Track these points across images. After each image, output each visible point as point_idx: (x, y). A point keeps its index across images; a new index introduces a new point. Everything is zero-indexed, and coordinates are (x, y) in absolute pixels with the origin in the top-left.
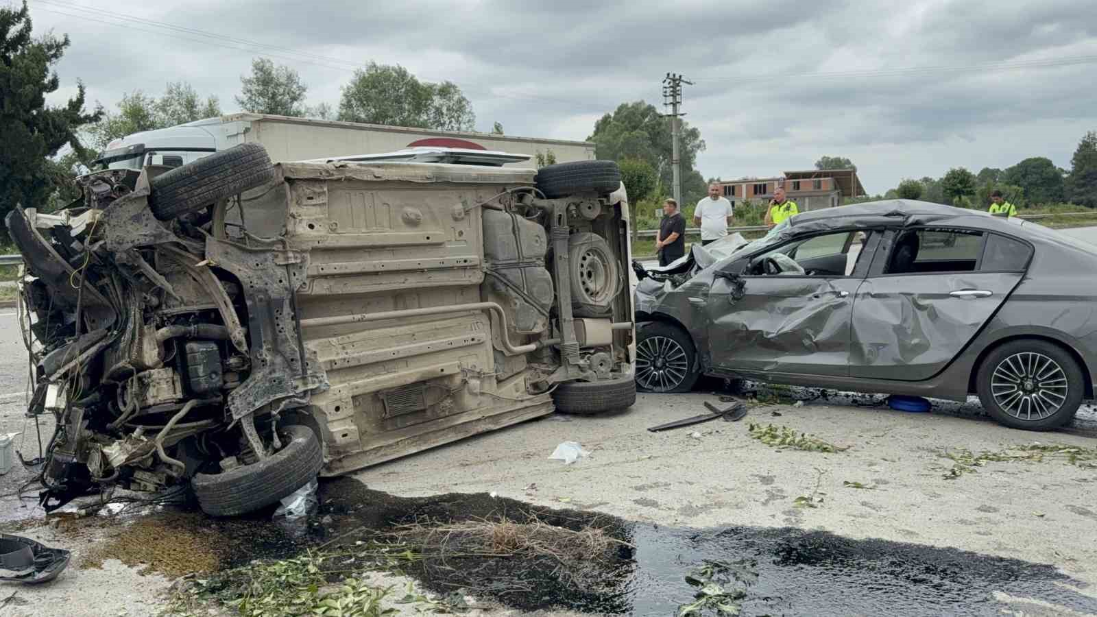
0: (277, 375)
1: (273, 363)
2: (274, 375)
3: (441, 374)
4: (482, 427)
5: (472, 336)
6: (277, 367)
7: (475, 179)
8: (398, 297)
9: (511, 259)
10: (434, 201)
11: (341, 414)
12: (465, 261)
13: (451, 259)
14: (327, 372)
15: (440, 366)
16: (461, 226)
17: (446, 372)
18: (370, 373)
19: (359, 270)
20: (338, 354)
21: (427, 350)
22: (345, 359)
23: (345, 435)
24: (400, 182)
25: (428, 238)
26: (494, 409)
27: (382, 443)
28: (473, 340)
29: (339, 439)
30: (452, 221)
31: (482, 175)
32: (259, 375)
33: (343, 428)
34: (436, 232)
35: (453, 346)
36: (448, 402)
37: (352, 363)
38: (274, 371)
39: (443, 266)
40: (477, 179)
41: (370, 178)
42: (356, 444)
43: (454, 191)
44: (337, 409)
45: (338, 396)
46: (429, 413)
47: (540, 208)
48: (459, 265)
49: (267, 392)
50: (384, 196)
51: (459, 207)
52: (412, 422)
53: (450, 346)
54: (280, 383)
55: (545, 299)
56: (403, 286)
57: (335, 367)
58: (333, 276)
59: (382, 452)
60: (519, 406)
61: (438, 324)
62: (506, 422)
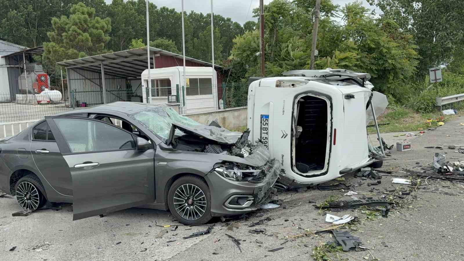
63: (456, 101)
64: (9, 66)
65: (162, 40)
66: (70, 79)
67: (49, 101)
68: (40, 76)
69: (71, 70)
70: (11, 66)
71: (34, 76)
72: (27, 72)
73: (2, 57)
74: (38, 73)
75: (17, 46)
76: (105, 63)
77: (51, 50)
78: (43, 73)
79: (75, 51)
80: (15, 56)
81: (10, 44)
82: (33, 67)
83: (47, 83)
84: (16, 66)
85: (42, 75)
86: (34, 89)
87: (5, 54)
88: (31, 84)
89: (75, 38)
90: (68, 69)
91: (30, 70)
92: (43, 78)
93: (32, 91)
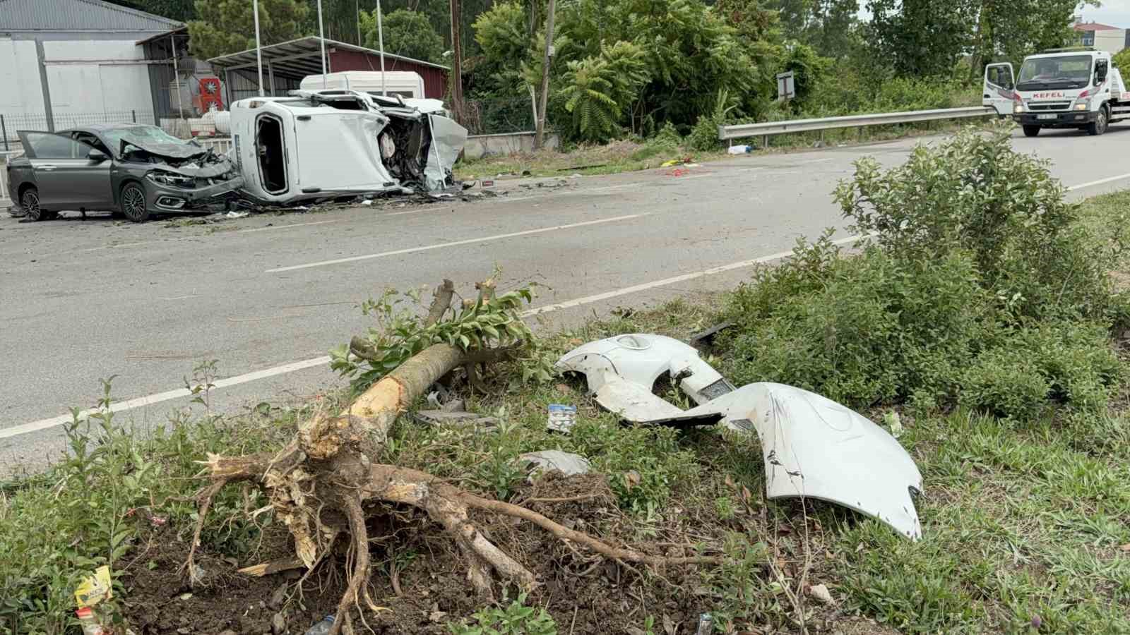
63: (782, 131)
64: (150, 62)
65: (404, 12)
66: (232, 91)
67: (213, 130)
68: (204, 83)
69: (234, 74)
70: (156, 61)
71: (194, 82)
72: (179, 73)
73: (138, 44)
74: (200, 77)
75: (166, 20)
76: (272, 61)
77: (199, 35)
78: (212, 76)
79: (240, 37)
80: (162, 41)
81: (153, 16)
82: (193, 66)
83: (219, 95)
84: (162, 62)
85: (208, 81)
86: (195, 109)
87: (144, 38)
88: (189, 98)
89: (241, 12)
90: (229, 71)
91: (187, 71)
92: (211, 87)
93: (192, 112)
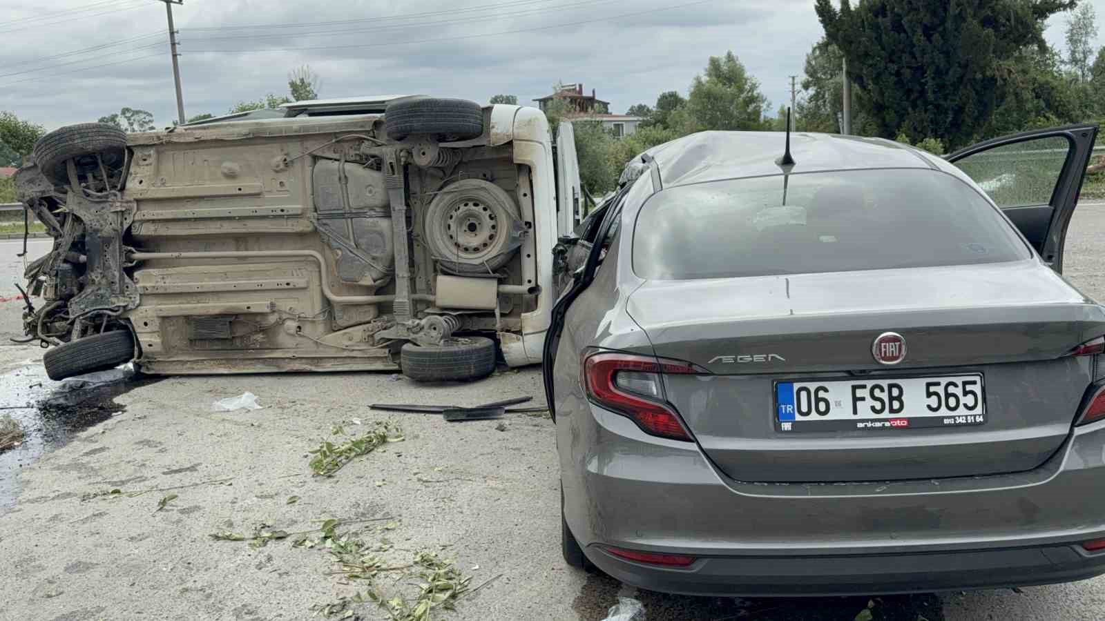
0: (102, 292)
1: (100, 283)
2: (99, 292)
3: (246, 310)
4: (297, 366)
5: (288, 281)
6: (102, 287)
7: (296, 131)
8: (240, 240)
9: (334, 210)
10: (251, 155)
11: (148, 329)
12: (282, 211)
13: (265, 208)
14: (141, 295)
15: (248, 304)
16: (283, 177)
17: (253, 310)
18: (184, 301)
19: (170, 217)
20: (157, 282)
21: (234, 289)
22: (154, 287)
23: (150, 345)
24: (217, 141)
25: (240, 189)
26: (316, 352)
27: (186, 358)
28: (288, 284)
29: (145, 347)
30: (273, 173)
31: (303, 127)
32: (89, 290)
33: (148, 339)
34: (249, 184)
35: (263, 288)
36: (260, 337)
37: (160, 291)
38: (99, 289)
39: (256, 214)
40: (300, 131)
41: (191, 139)
42: (160, 353)
43: (275, 145)
44: (146, 324)
45: (144, 314)
46: (238, 343)
47: (373, 156)
48: (274, 213)
49: (93, 303)
50: (202, 154)
51: (278, 159)
52: (220, 347)
53: (259, 288)
54: (102, 298)
55: (376, 252)
56: (218, 231)
57: (147, 292)
58: (159, 221)
59: (188, 365)
60: (345, 354)
61: (252, 267)
62: (329, 367)
